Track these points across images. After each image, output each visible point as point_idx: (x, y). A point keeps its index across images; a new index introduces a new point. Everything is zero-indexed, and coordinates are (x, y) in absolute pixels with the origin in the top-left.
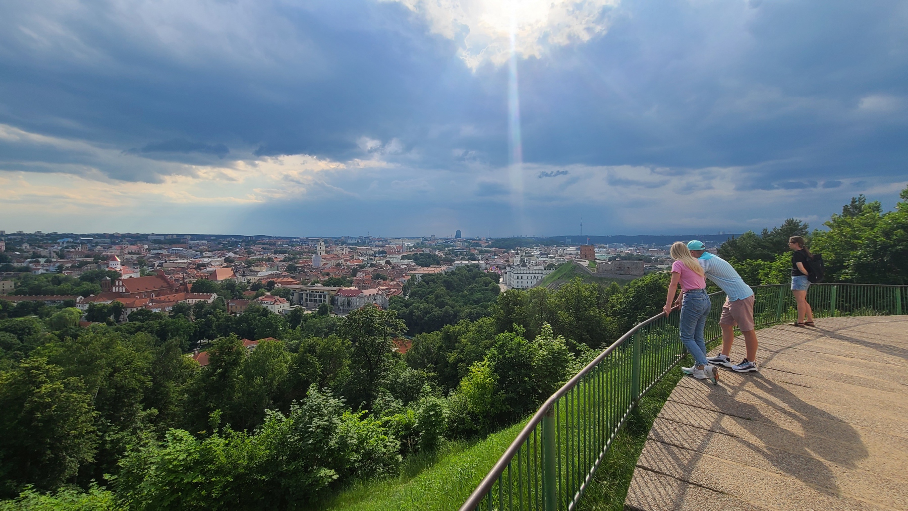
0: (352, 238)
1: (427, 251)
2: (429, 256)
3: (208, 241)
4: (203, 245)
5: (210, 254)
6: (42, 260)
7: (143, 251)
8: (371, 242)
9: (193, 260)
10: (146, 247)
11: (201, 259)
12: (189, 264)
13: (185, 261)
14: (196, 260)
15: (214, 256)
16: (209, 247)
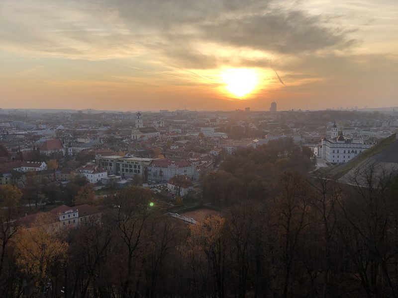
0: (169, 112)
5: (44, 126)
14: (33, 132)
15: (47, 128)
16: (44, 120)
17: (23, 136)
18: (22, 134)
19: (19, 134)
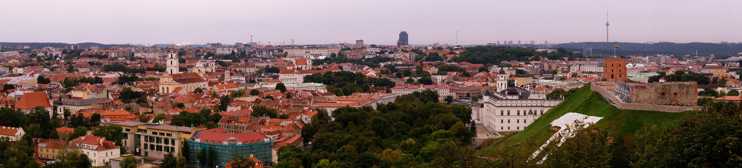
0: (224, 47)
1: (347, 68)
2: (350, 76)
3: (20, 53)
4: (14, 57)
8: (254, 52)
15: (25, 73)
16: (20, 61)
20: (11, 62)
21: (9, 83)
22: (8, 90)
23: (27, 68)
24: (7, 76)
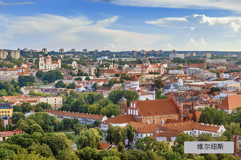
3: (227, 60)
4: (222, 64)
5: (227, 76)
6: (84, 78)
7: (161, 71)
9: (208, 82)
10: (166, 66)
11: (216, 82)
12: (203, 87)
13: (200, 83)
14: (211, 82)
15: (231, 78)
16: (227, 68)
17: (199, 89)
18: (198, 86)
19: (193, 85)
20: (219, 68)
21: (215, 86)
22: (215, 93)
23: (232, 74)
24: (214, 81)
